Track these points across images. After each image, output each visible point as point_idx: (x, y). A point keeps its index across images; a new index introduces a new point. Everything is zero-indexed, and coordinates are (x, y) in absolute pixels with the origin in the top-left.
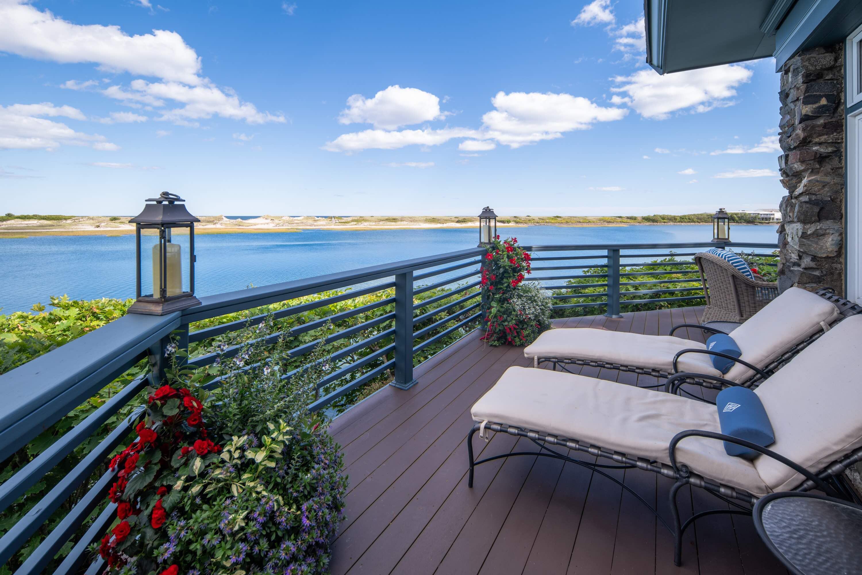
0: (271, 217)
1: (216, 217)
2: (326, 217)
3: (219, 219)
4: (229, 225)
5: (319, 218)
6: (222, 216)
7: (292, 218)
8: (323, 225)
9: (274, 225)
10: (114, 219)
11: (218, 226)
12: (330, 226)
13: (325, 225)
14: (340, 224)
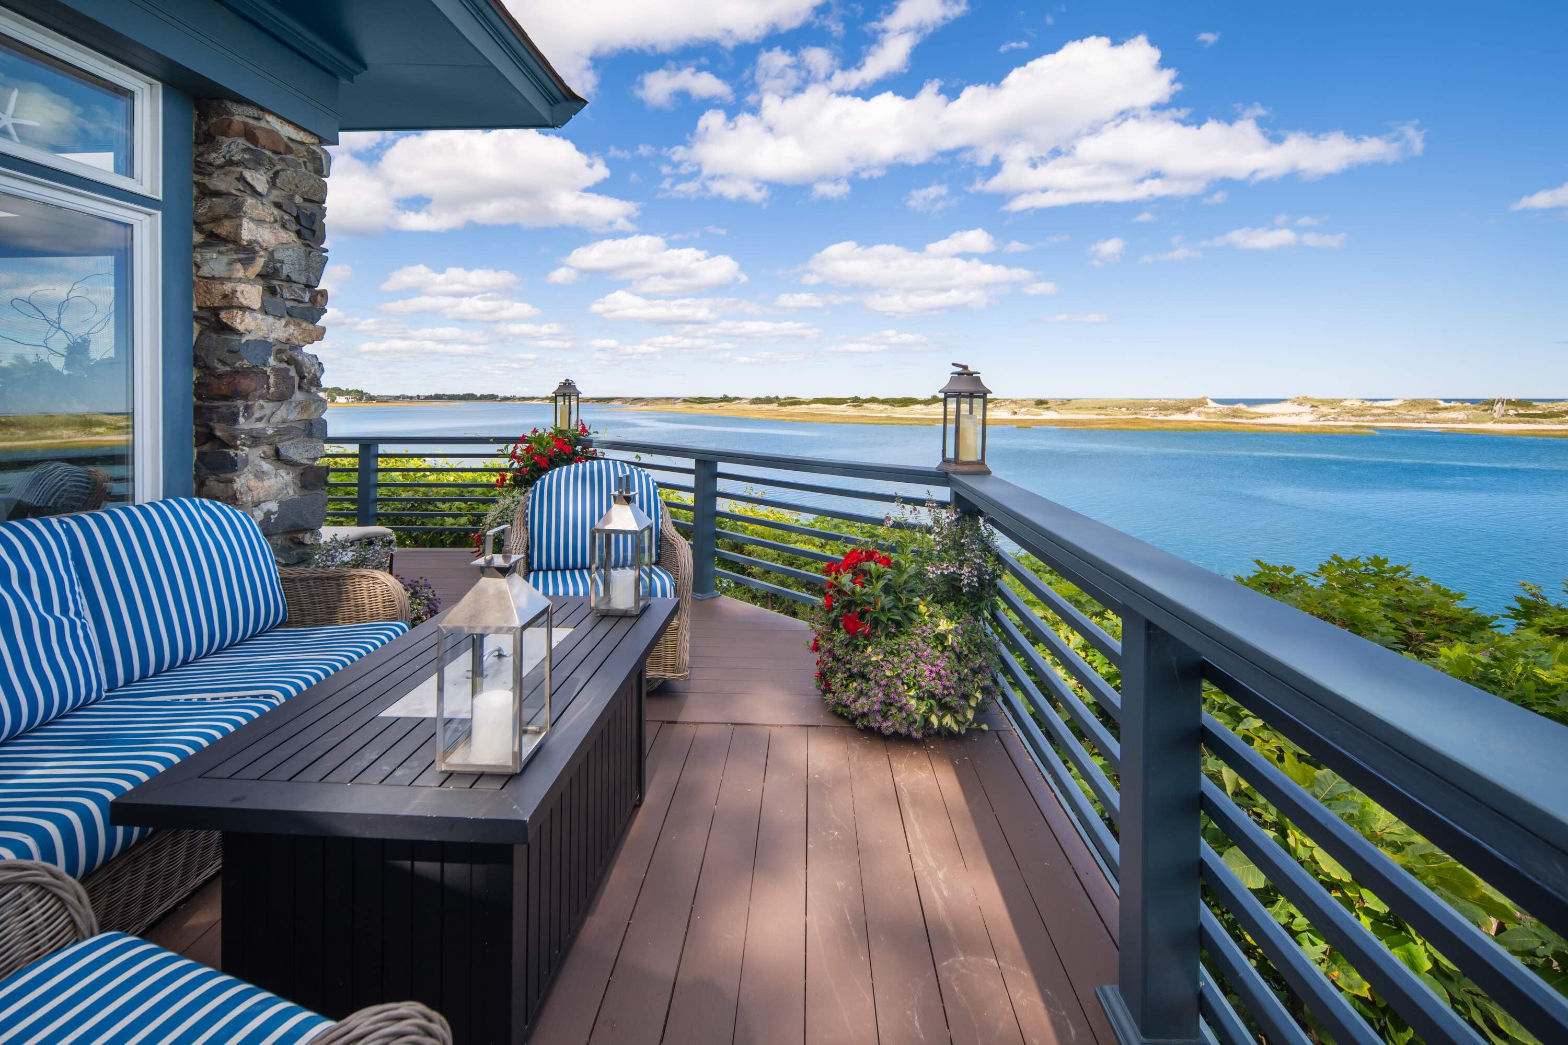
0: (1311, 399)
1: (1194, 400)
2: (1473, 401)
3: (1201, 403)
4: (1212, 416)
5: (1453, 404)
6: (1205, 398)
7: (1368, 403)
8: (1454, 421)
9: (1312, 417)
10: (1040, 403)
11: (1192, 417)
12: (1478, 422)
13: (1461, 421)
14: (1517, 419)
